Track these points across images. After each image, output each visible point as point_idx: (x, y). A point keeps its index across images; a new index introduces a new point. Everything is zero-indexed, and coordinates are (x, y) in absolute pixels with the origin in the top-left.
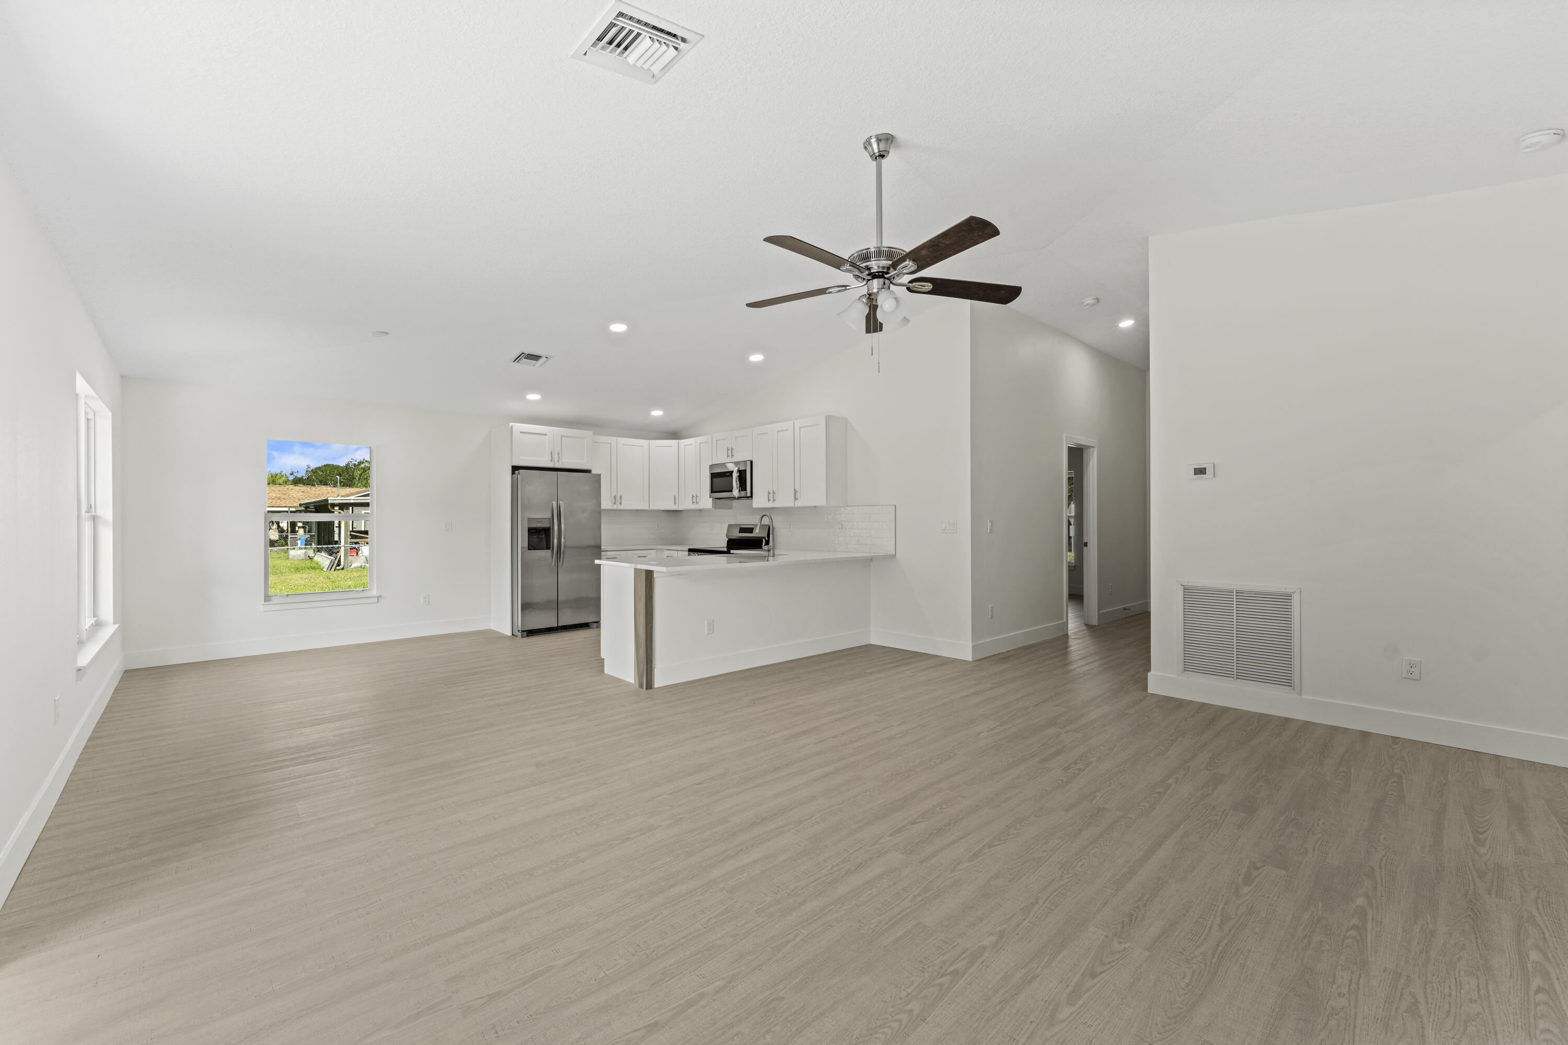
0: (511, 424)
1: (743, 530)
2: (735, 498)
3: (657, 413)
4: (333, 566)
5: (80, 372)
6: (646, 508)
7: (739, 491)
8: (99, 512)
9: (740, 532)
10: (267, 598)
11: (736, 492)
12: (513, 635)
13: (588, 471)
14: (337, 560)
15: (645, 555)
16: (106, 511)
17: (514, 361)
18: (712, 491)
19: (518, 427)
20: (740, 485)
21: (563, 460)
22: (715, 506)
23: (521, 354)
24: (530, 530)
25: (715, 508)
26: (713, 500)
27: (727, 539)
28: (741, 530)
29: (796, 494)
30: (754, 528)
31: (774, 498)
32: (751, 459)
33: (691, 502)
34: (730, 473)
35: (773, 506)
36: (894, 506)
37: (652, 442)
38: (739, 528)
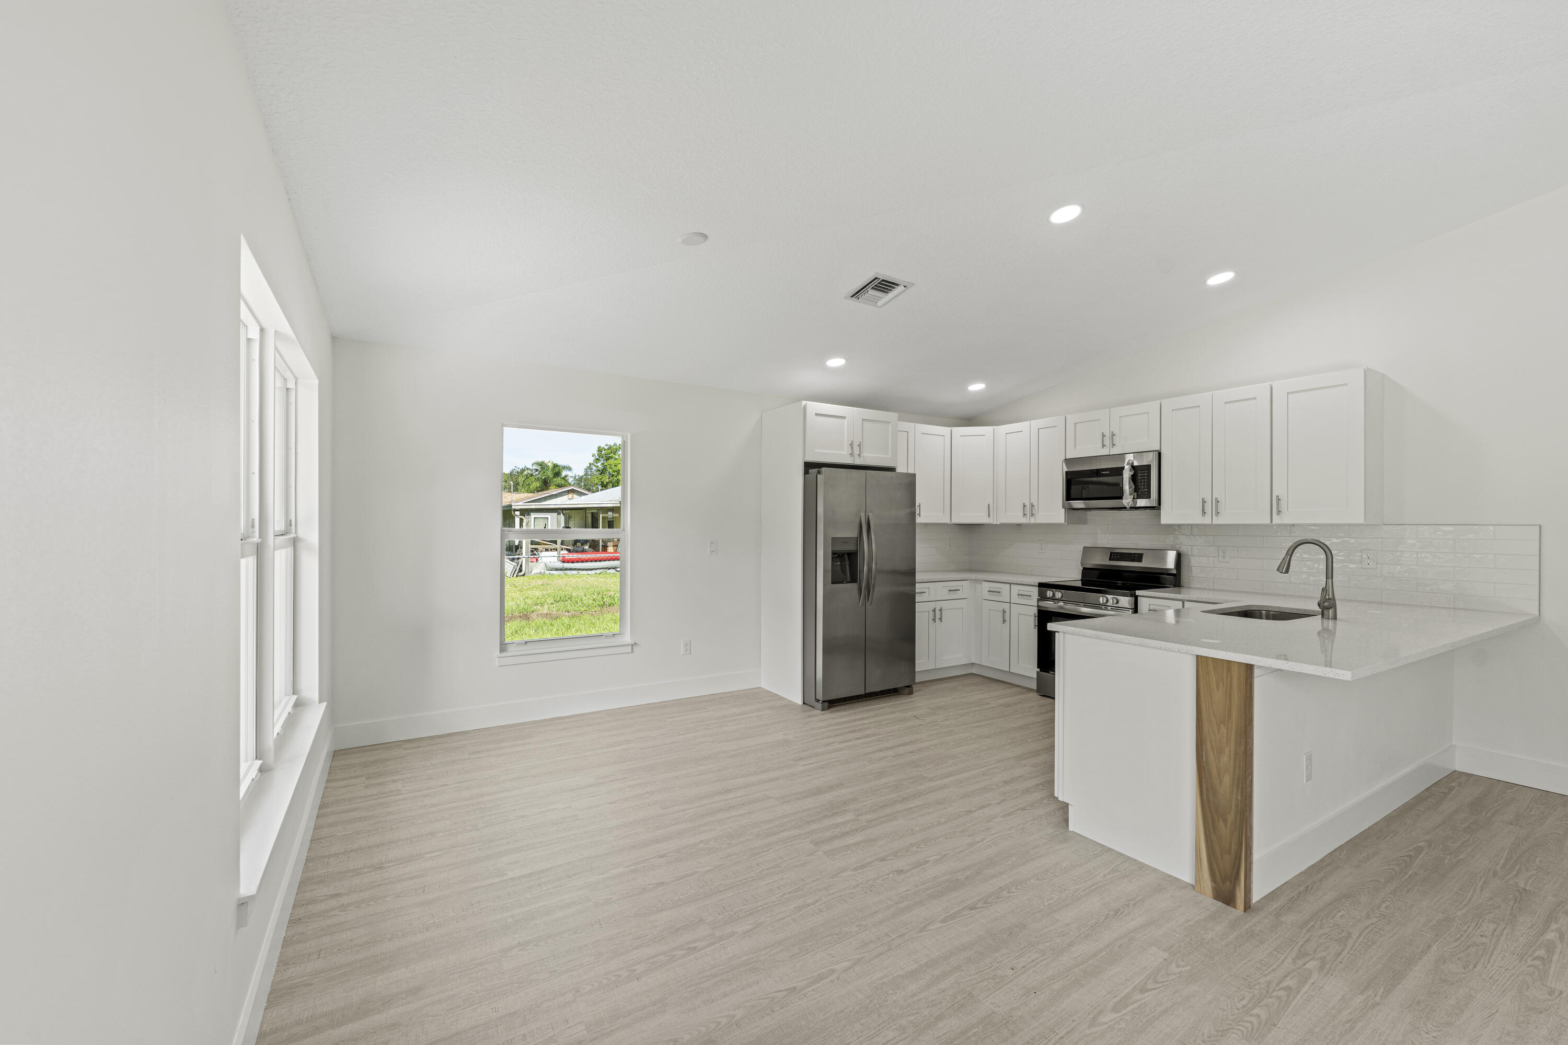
0: (804, 402)
1: (1115, 555)
2: (1126, 508)
3: (977, 387)
4: (515, 571)
5: (245, 237)
6: (948, 521)
7: (1134, 498)
8: (301, 533)
9: (1112, 560)
10: (503, 647)
11: (1127, 501)
12: (804, 703)
13: (892, 469)
14: (519, 566)
15: (957, 588)
16: (311, 534)
17: (852, 296)
18: (1069, 497)
19: (814, 407)
20: (1136, 490)
21: (864, 455)
22: (1069, 519)
23: (874, 280)
24: (834, 553)
25: (1068, 525)
26: (1065, 510)
27: (1082, 568)
28: (1112, 557)
29: (1278, 504)
30: (1142, 554)
31: (1217, 508)
32: (1159, 449)
33: (1022, 514)
34: (1119, 471)
35: (1213, 523)
36: (1538, 527)
37: (955, 429)
38: (1111, 553)
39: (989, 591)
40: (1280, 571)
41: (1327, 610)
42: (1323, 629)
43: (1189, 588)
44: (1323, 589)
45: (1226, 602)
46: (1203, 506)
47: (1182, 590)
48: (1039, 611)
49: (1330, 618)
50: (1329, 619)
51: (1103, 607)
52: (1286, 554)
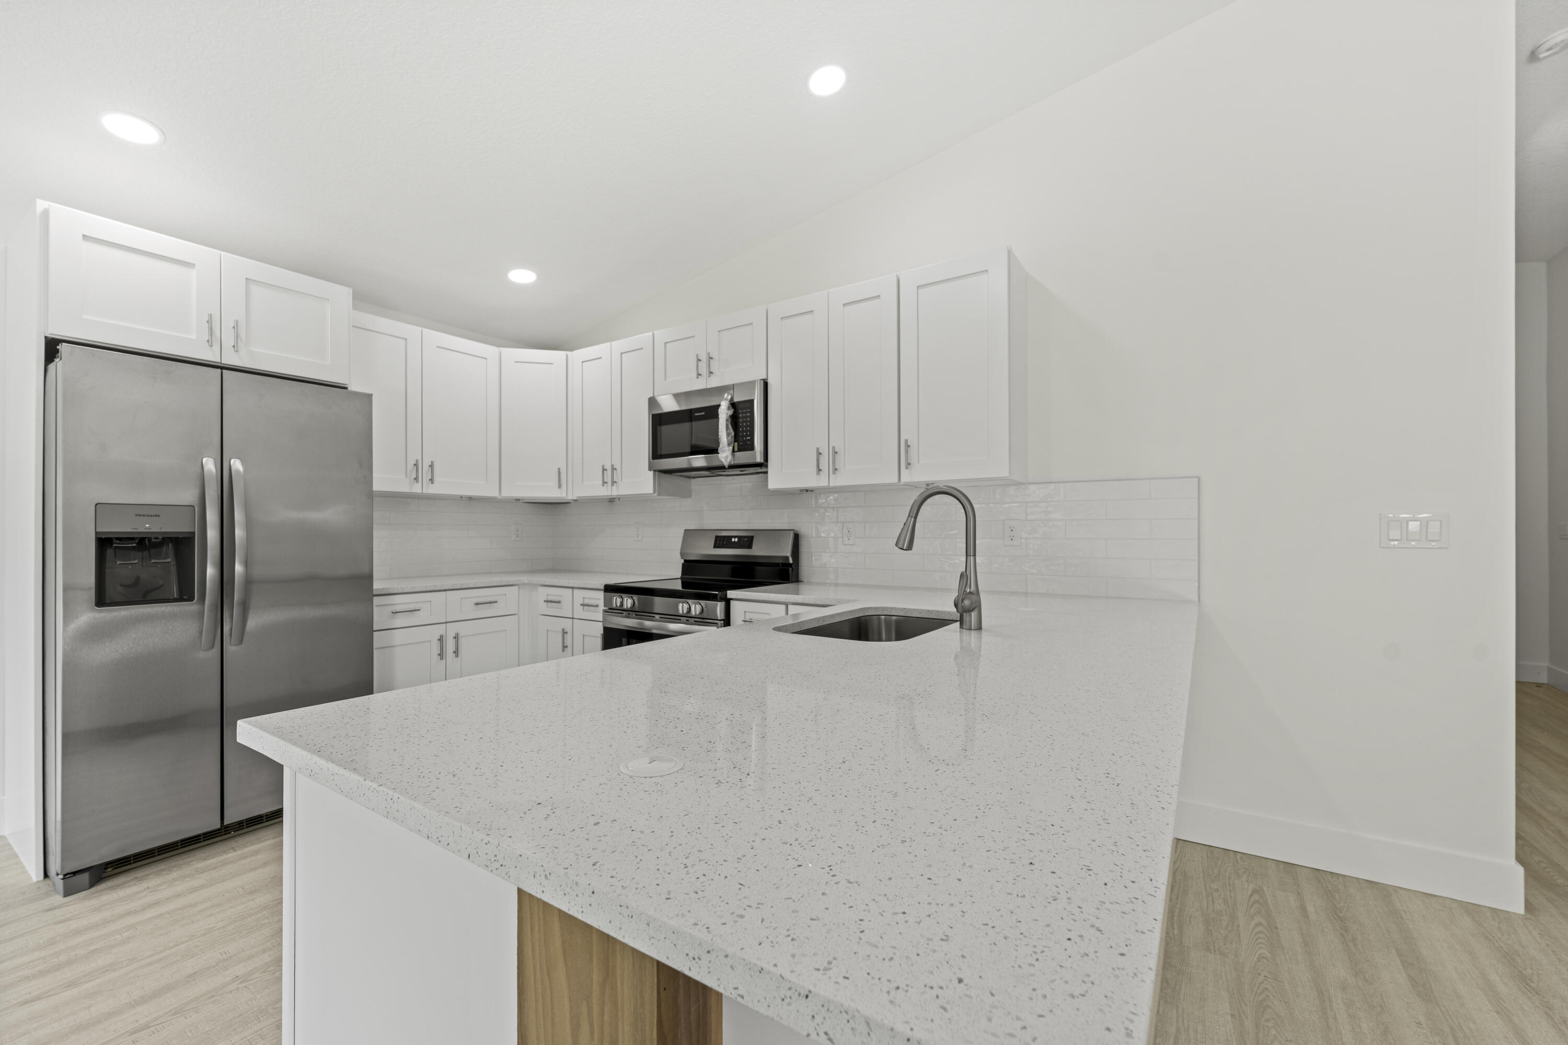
0: (43, 204)
1: (722, 541)
2: (722, 466)
3: (522, 276)
6: (493, 494)
7: (733, 451)
9: (715, 546)
11: (725, 455)
15: (492, 599)
18: (656, 453)
19: (80, 220)
20: (736, 438)
21: (251, 349)
22: (659, 488)
24: (106, 540)
25: (659, 495)
26: (654, 475)
27: (683, 561)
28: (718, 542)
29: (907, 452)
30: (752, 537)
31: (834, 462)
32: (765, 377)
33: (601, 482)
34: (712, 412)
35: (831, 485)
36: (1197, 479)
37: (505, 351)
38: (717, 537)
39: (545, 601)
40: (900, 546)
41: (968, 614)
42: (962, 648)
43: (810, 583)
44: (962, 575)
45: (840, 602)
46: (818, 460)
47: (802, 587)
48: (606, 629)
49: (973, 628)
50: (970, 629)
51: (684, 619)
52: (909, 516)
